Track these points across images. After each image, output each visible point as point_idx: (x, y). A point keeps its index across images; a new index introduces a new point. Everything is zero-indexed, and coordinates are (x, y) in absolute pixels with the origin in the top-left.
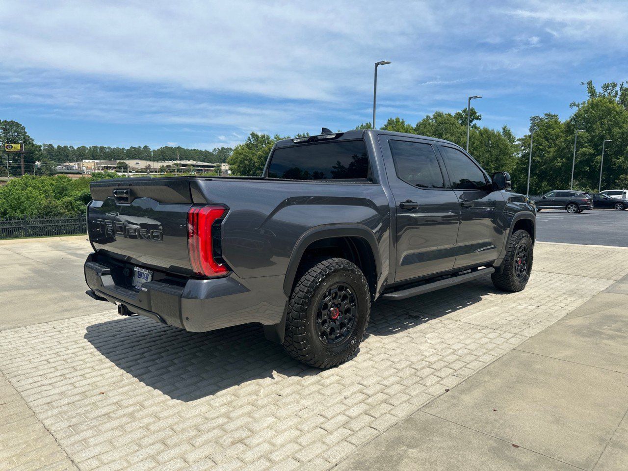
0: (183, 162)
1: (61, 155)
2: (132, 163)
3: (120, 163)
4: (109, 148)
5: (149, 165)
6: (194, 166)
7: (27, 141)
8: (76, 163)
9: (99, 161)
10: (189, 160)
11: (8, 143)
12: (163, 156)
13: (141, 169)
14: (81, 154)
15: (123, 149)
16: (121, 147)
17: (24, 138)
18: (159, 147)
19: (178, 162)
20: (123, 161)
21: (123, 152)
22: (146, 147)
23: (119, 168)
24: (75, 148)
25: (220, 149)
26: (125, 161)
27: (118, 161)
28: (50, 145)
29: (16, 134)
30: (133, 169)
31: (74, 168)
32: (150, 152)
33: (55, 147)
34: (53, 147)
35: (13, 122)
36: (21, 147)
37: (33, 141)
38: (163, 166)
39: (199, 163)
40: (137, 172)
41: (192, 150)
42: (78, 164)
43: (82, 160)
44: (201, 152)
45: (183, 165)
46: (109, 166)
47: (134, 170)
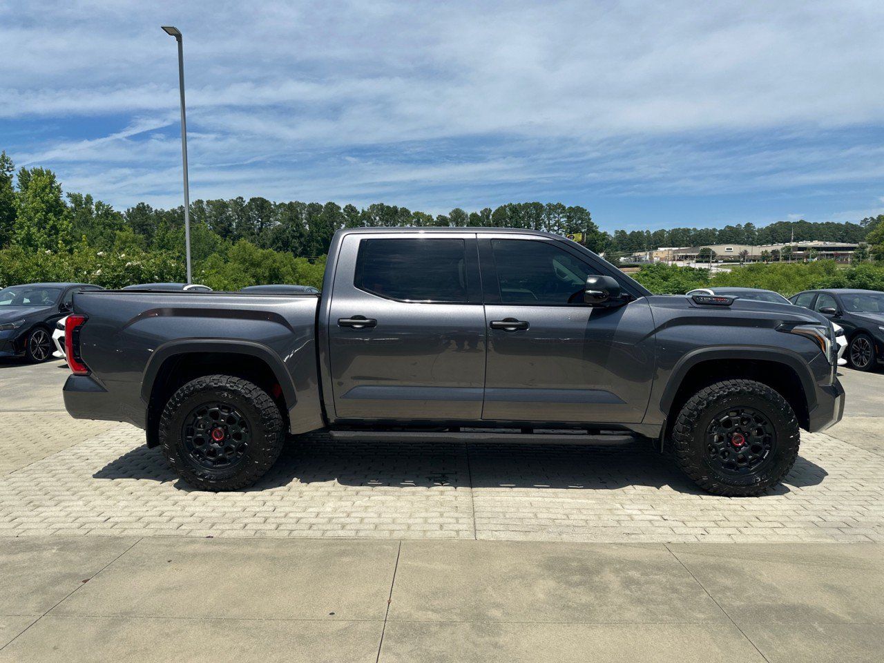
0: (801, 244)
1: (633, 242)
2: (720, 250)
3: (704, 250)
4: (695, 230)
5: (746, 251)
6: (818, 249)
7: (591, 229)
8: (648, 253)
9: (677, 248)
10: (812, 241)
11: (570, 233)
12: (772, 236)
13: (734, 257)
14: (657, 241)
15: (714, 229)
16: (710, 228)
17: (588, 226)
18: (768, 224)
19: (793, 244)
20: (707, 247)
21: (714, 234)
22: (748, 225)
23: (702, 256)
24: (652, 232)
25: (875, 218)
26: (711, 247)
27: (702, 248)
28: (623, 231)
29: (580, 222)
30: (722, 258)
31: (644, 259)
32: (752, 233)
33: (628, 233)
34: (625, 233)
35: (578, 207)
36: (583, 237)
37: (598, 228)
38: (766, 251)
39: (829, 244)
40: (724, 262)
41: (822, 224)
42: (650, 253)
43: (656, 248)
44: (838, 226)
45: (800, 249)
46: (688, 254)
47: (721, 260)
